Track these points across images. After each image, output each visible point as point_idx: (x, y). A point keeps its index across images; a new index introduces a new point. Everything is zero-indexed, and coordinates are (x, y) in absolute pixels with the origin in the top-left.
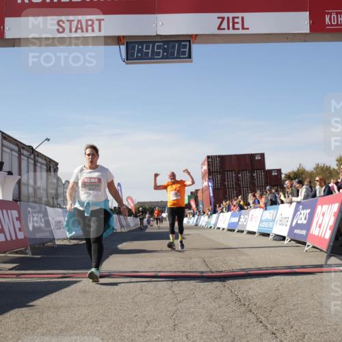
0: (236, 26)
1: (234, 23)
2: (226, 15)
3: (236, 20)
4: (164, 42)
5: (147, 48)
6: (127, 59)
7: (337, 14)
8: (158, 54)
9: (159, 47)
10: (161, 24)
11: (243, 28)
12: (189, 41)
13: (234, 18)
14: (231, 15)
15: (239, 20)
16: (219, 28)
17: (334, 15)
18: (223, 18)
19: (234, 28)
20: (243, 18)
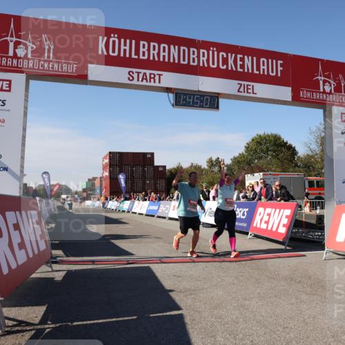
0: (249, 91)
1: (248, 89)
2: (243, 83)
3: (249, 87)
4: (201, 96)
5: (190, 98)
6: (176, 105)
7: (307, 91)
8: (197, 103)
9: (197, 99)
10: (201, 83)
11: (253, 93)
12: (218, 97)
13: (247, 85)
14: (246, 83)
15: (251, 87)
16: (239, 91)
17: (305, 92)
18: (241, 85)
19: (248, 92)
20: (253, 86)
